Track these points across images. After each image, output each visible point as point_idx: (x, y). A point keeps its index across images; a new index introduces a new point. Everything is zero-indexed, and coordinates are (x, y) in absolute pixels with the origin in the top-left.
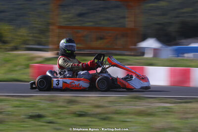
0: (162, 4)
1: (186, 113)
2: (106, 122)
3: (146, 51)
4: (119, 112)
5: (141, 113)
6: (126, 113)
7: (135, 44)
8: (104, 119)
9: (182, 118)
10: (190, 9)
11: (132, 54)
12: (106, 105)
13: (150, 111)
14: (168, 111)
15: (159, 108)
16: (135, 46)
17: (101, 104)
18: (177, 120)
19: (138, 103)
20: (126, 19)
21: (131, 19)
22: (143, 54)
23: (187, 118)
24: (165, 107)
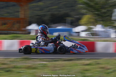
0: (40, 4)
1: (55, 67)
2: (9, 73)
3: (31, 32)
4: (16, 67)
5: (29, 68)
6: (20, 68)
7: (25, 27)
8: (8, 71)
9: (53, 70)
11: (23, 33)
12: (9, 63)
13: (34, 66)
14: (45, 66)
15: (40, 64)
17: (5, 62)
19: (28, 62)
20: (20, 13)
21: (22, 13)
22: (29, 33)
23: (56, 70)
24: (43, 64)
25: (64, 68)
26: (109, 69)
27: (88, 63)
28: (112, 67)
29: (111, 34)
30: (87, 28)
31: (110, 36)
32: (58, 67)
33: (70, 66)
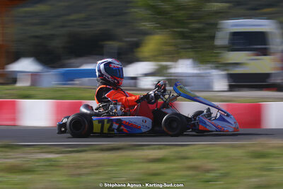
0: (41, 8)
1: (79, 167)
3: (18, 77)
5: (13, 169)
10: (82, 15)
14: (52, 165)
15: (39, 160)
16: (3, 69)
18: (65, 178)
19: (11, 154)
22: (14, 81)
23: (80, 175)
24: (49, 160)
25: (99, 168)
26: (208, 171)
27: (161, 157)
28: (216, 165)
29: (212, 82)
30: (156, 67)
31: (212, 88)
32: (85, 168)
33: (116, 165)
